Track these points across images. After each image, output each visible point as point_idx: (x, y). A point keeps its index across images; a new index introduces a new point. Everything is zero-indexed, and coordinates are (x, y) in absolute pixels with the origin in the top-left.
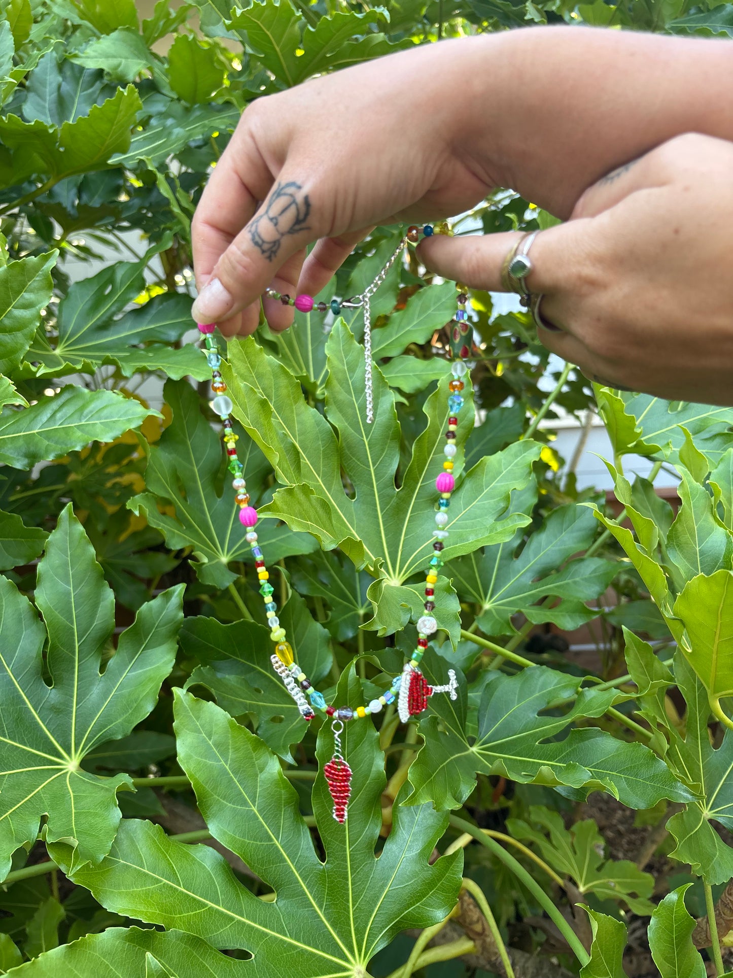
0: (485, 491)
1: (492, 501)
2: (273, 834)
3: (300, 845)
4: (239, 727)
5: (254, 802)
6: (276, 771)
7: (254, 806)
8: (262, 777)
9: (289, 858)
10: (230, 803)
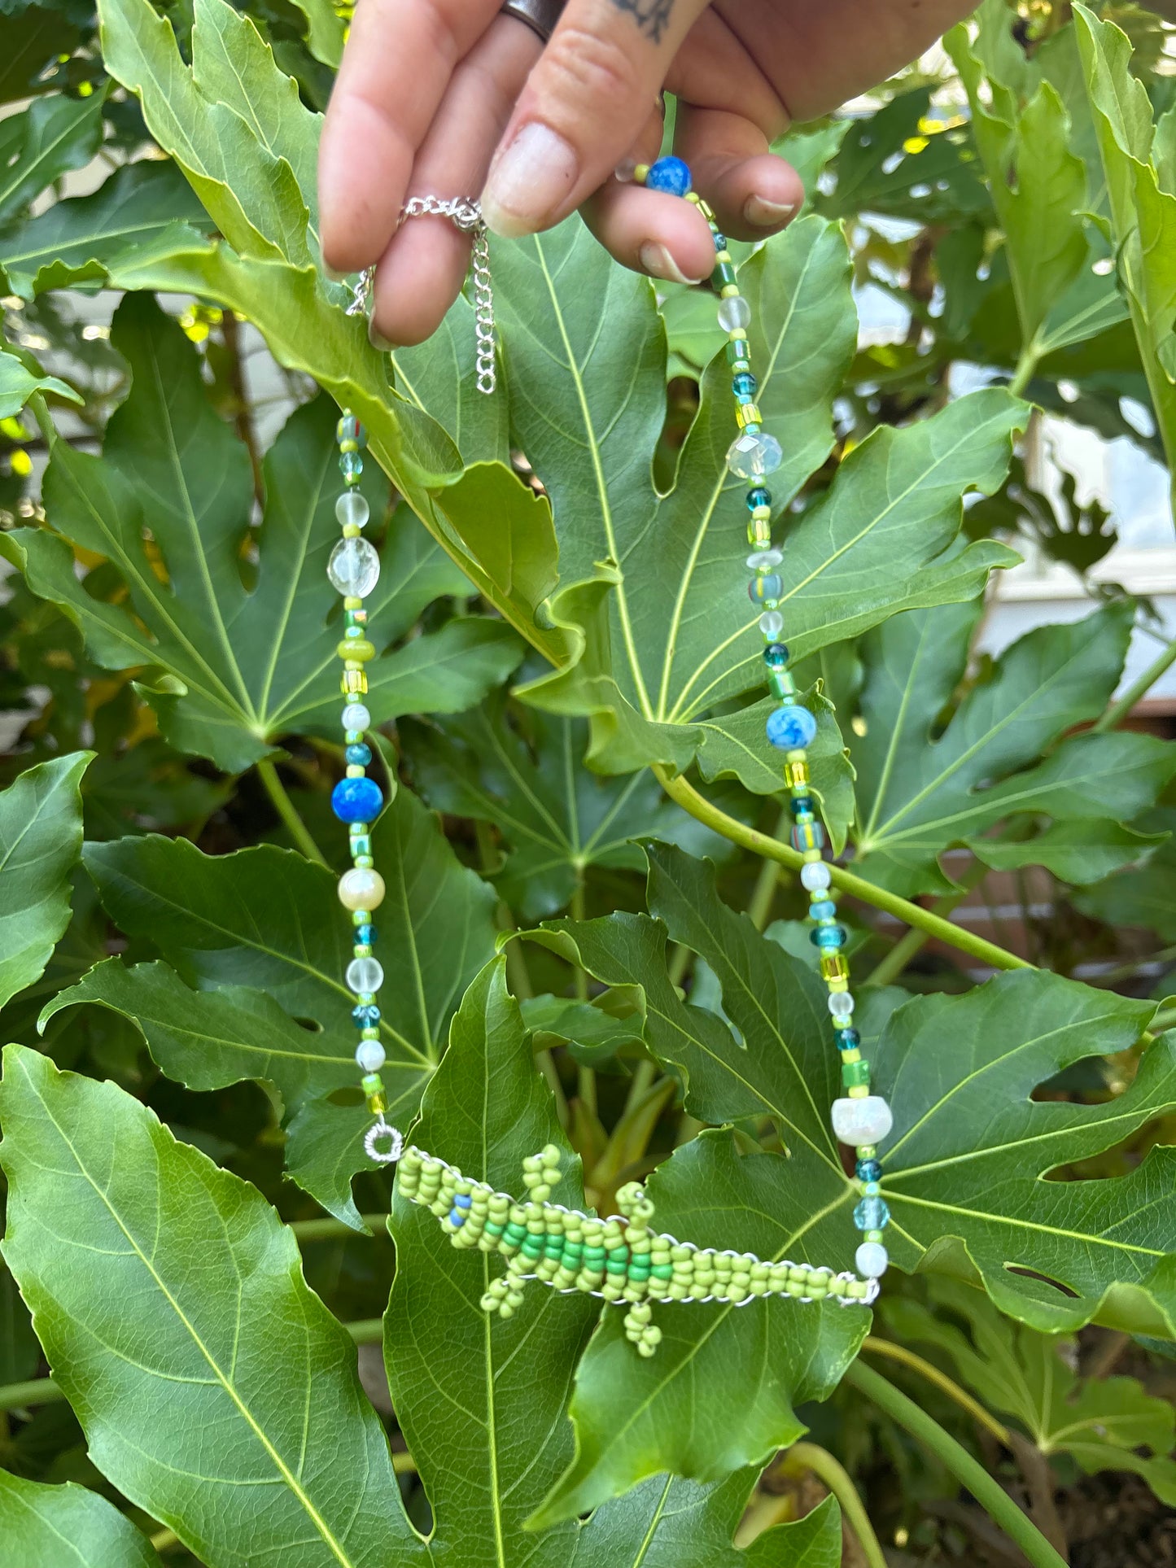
0: (892, 505)
1: (911, 525)
2: (280, 1453)
3: (357, 1485)
4: (180, 1148)
5: (224, 1361)
6: (286, 1271)
7: (226, 1372)
8: (247, 1287)
9: (327, 1523)
10: (153, 1366)
